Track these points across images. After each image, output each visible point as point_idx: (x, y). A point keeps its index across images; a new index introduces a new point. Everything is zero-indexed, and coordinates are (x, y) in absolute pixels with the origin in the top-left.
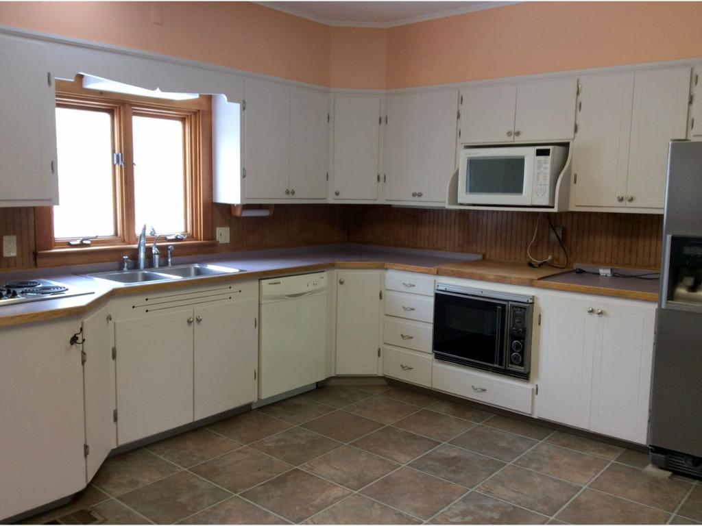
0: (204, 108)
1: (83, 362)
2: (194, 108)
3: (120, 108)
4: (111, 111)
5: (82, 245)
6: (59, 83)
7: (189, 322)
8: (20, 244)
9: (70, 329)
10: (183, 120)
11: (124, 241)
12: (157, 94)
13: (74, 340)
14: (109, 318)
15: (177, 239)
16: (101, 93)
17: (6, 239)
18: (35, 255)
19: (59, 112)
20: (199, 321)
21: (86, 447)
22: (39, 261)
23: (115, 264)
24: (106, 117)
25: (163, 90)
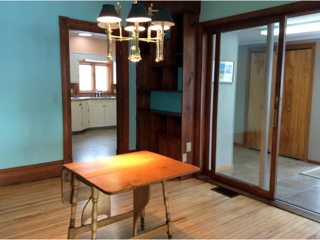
0: (111, 63)
1: (82, 109)
2: (109, 64)
3: (93, 64)
4: (91, 65)
5: (85, 91)
6: (80, 61)
7: (104, 106)
8: (73, 90)
9: (79, 103)
10: (107, 66)
11: (93, 91)
12: (99, 61)
13: (80, 104)
14: (87, 103)
15: (105, 92)
16: (89, 62)
17: (71, 89)
18: (76, 93)
19: (80, 65)
20: (105, 106)
21: (82, 123)
22: (77, 94)
23: (92, 96)
24: (90, 66)
25: (100, 61)
